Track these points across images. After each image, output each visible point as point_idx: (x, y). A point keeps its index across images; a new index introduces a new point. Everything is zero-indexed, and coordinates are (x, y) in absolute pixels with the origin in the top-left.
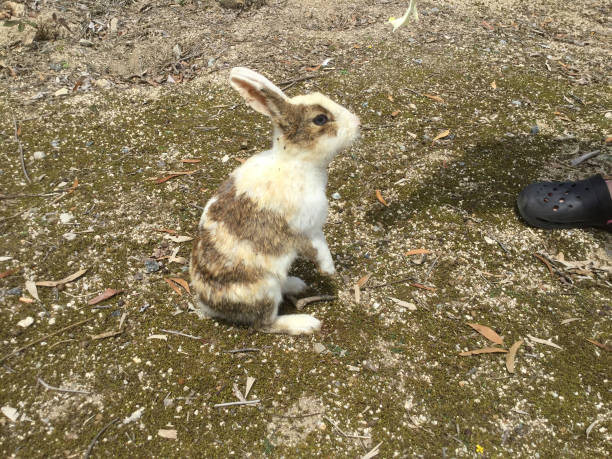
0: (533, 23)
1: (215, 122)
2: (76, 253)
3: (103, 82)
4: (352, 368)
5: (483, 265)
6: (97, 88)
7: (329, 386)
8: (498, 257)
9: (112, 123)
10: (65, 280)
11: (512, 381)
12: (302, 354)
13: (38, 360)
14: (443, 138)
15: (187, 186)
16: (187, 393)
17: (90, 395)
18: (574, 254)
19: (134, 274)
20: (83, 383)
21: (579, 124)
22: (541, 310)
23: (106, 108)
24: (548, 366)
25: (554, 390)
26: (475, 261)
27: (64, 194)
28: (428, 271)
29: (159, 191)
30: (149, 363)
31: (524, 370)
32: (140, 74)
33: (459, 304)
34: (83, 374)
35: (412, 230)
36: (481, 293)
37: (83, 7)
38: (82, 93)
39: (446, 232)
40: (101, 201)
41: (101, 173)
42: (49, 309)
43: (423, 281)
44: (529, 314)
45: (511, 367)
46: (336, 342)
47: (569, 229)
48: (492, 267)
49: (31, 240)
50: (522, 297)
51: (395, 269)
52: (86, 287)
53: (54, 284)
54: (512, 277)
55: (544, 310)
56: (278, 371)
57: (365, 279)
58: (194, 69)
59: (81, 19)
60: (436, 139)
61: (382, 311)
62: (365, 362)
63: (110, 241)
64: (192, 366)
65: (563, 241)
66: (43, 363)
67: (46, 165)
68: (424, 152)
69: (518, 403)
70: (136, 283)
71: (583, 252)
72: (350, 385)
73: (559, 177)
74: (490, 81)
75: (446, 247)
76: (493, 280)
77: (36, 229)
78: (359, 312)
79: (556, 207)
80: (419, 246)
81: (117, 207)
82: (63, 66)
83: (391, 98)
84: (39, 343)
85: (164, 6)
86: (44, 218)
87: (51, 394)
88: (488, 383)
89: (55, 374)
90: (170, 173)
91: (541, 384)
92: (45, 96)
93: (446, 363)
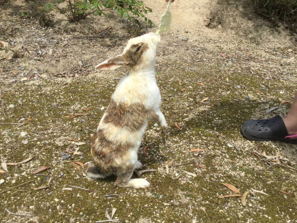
0: (244, 55)
1: (98, 93)
2: (28, 150)
3: (44, 76)
4: (165, 204)
5: (228, 157)
6: (41, 78)
7: (154, 212)
8: (235, 153)
9: (48, 93)
10: (21, 162)
11: (245, 210)
12: (140, 197)
13: (6, 200)
14: (205, 101)
15: (84, 120)
16: (82, 216)
17: (31, 217)
18: (270, 152)
19: (56, 160)
20: (28, 211)
21: (268, 95)
22: (257, 177)
23: (45, 86)
24: (262, 203)
25: (266, 214)
26: (224, 155)
27: (23, 123)
28: (201, 159)
29: (70, 122)
30: (62, 201)
31: (250, 205)
32: (62, 73)
33: (217, 174)
34: (29, 207)
35: (193, 140)
36: (228, 169)
37: (36, 44)
38: (34, 80)
39: (209, 141)
40: (41, 127)
41: (42, 114)
42: (12, 176)
43: (199, 163)
44: (251, 179)
45: (244, 204)
46: (157, 191)
47: (267, 141)
48: (232, 158)
49: (5, 144)
50: (247, 172)
51: (185, 158)
52: (32, 166)
53: (16, 164)
54: (241, 163)
55: (258, 177)
56: (128, 205)
57: (171, 162)
58: (88, 71)
59: (35, 49)
60: (202, 101)
61: (180, 177)
62: (172, 201)
63: (45, 144)
64: (84, 203)
65: (264, 146)
66: (8, 201)
67: (15, 110)
68: (197, 107)
69: (249, 220)
70: (57, 164)
71: (275, 152)
72: (165, 212)
73: (260, 118)
74: (226, 78)
75: (209, 148)
76: (233, 164)
77: (8, 139)
78: (168, 177)
79: (260, 130)
80: (197, 147)
81: (49, 129)
82: (25, 68)
83: (180, 84)
84: (6, 192)
85: (75, 44)
86: (13, 134)
87: (11, 216)
88: (233, 211)
89: (14, 206)
90: (76, 114)
91: (260, 212)
92: (16, 81)
93: (212, 202)
